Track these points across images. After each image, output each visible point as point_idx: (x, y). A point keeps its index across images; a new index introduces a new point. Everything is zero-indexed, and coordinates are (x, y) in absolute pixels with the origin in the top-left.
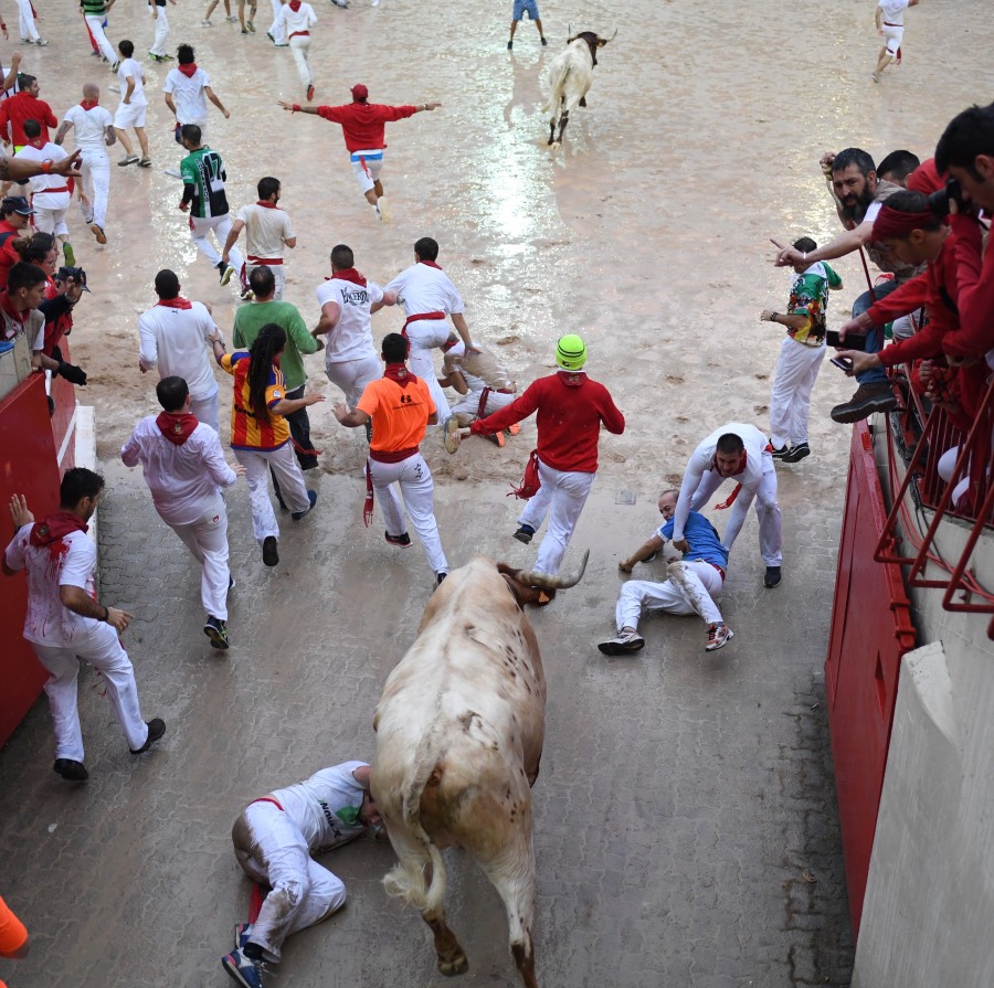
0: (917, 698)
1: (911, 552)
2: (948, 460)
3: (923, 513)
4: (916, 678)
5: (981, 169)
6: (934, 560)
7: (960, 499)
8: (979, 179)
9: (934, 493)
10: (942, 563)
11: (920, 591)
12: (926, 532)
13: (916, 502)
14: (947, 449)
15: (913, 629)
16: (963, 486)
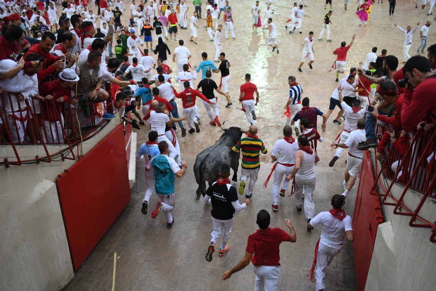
0: (382, 238)
1: (382, 192)
2: (395, 165)
3: (386, 180)
4: (382, 232)
5: (414, 73)
6: (390, 196)
7: (400, 177)
8: (413, 76)
9: (390, 174)
10: (392, 197)
11: (384, 206)
12: (388, 188)
13: (384, 176)
14: (395, 161)
15: (382, 217)
16: (400, 173)
